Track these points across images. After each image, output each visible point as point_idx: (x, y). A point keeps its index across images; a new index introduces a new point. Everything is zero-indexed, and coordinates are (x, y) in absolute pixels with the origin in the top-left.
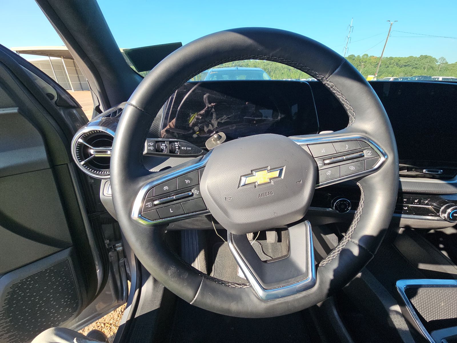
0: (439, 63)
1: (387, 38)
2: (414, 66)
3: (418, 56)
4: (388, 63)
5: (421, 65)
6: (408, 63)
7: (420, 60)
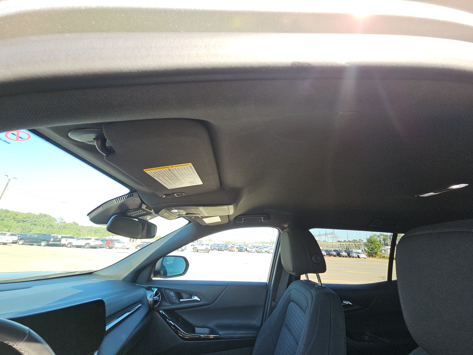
0: (57, 222)
1: (4, 191)
2: (32, 223)
3: (37, 213)
4: (3, 215)
5: (41, 222)
6: (27, 219)
7: (39, 217)
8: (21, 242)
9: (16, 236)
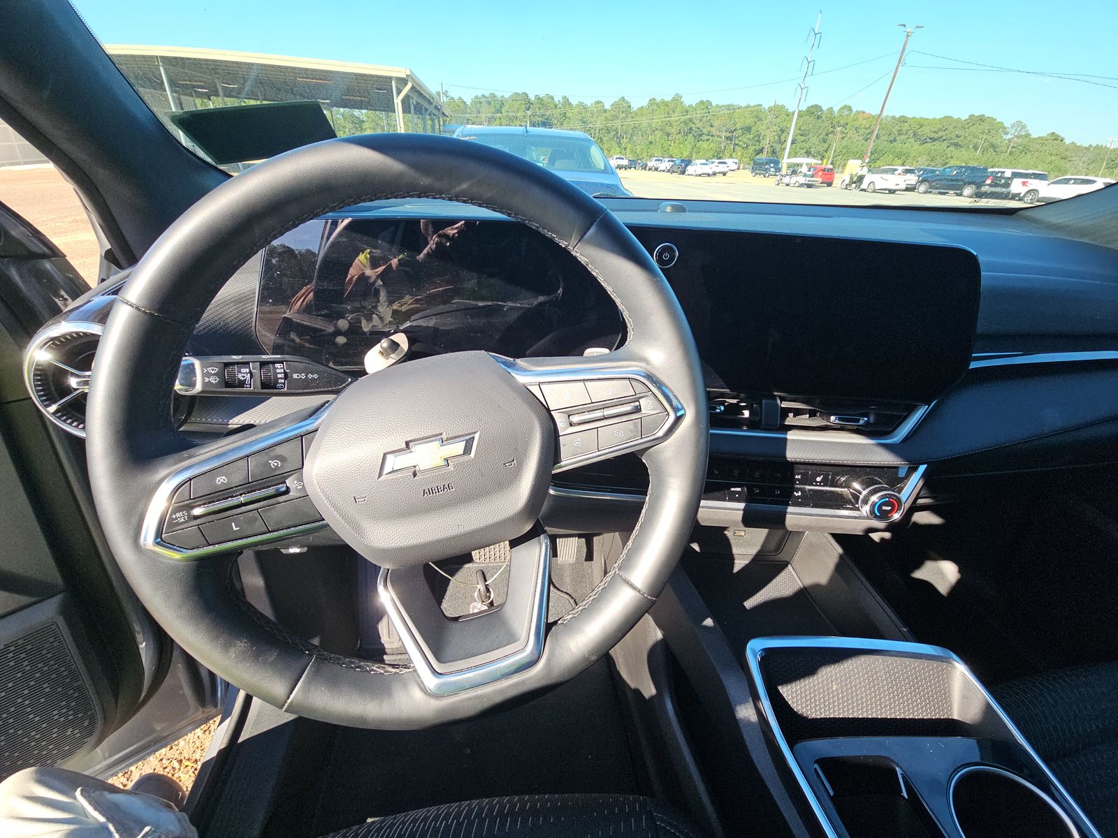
0: (1009, 136)
1: (897, 68)
2: (952, 141)
3: (964, 117)
4: (895, 131)
5: (969, 138)
6: (941, 134)
7: (968, 126)
8: (922, 188)
9: (915, 173)
